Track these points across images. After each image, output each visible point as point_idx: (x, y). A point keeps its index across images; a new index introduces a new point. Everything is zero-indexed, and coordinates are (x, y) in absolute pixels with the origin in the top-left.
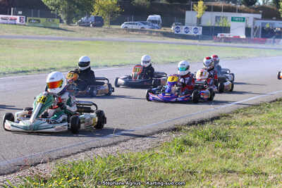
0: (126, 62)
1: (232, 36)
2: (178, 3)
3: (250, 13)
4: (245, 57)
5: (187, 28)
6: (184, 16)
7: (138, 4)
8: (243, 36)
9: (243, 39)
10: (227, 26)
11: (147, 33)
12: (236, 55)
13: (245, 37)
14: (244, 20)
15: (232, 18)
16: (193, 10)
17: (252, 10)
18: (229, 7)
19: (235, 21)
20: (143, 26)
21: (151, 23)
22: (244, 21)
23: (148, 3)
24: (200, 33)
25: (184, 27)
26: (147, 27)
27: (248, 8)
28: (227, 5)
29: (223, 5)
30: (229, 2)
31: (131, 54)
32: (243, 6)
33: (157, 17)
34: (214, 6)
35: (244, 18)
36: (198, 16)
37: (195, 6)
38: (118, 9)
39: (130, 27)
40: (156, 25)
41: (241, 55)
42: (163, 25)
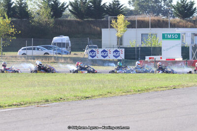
0: (26, 100)
1: (164, 59)
2: (90, 19)
3: (186, 27)
4: (183, 86)
5: (104, 51)
6: (100, 35)
7: (38, 23)
8: (179, 58)
9: (180, 62)
10: (157, 45)
11: (53, 60)
12: (171, 84)
13: (181, 59)
14: (179, 36)
15: (163, 35)
16: (111, 27)
17: (190, 24)
18: (159, 21)
19: (167, 38)
20: (47, 51)
21: (57, 47)
22: (179, 38)
23: (52, 20)
24: (122, 56)
25: (100, 50)
26: (52, 53)
27: (184, 21)
28: (156, 18)
29: (150, 18)
30: (158, 15)
31: (32, 89)
32: (178, 19)
33: (65, 39)
34: (138, 21)
35: (179, 35)
36: (119, 34)
37: (113, 22)
38: (12, 30)
39: (29, 53)
40: (64, 49)
41: (178, 84)
42: (73, 49)
